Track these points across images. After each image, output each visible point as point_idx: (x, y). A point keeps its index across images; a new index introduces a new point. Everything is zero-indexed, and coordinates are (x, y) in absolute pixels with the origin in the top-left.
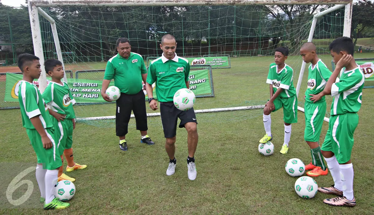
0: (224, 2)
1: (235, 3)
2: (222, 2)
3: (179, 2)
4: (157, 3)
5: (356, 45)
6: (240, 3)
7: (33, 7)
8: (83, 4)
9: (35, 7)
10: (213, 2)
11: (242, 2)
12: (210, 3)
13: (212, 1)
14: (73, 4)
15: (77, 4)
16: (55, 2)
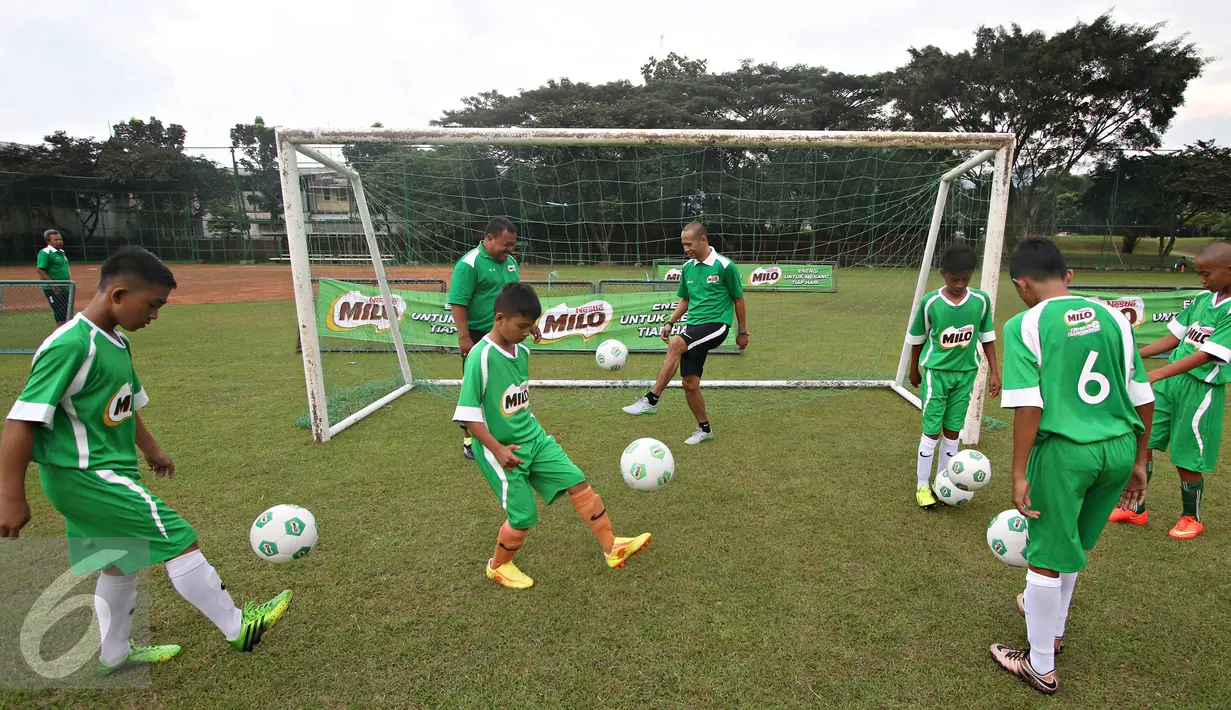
0: (689, 140)
1: (714, 142)
2: (683, 139)
3: (584, 138)
4: (537, 138)
5: (1173, 253)
6: (726, 142)
7: (284, 145)
8: (382, 139)
9: (289, 144)
10: (663, 139)
11: (730, 140)
12: (657, 141)
13: (662, 137)
14: (363, 139)
15: (370, 139)
16: (326, 135)
